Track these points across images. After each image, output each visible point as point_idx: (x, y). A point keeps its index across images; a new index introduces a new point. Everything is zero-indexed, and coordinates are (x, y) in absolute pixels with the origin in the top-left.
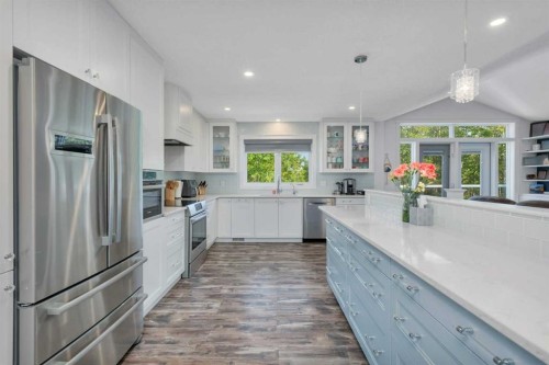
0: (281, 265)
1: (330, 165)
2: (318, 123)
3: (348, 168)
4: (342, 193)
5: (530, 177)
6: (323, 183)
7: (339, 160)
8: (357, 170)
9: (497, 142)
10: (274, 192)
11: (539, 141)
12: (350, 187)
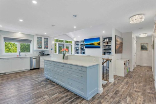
0: (27, 77)
1: (38, 48)
2: (33, 35)
3: (43, 48)
4: (41, 55)
5: (76, 51)
6: (35, 53)
7: (40, 46)
8: (45, 49)
9: (71, 44)
10: (18, 56)
11: (77, 45)
12: (43, 53)
